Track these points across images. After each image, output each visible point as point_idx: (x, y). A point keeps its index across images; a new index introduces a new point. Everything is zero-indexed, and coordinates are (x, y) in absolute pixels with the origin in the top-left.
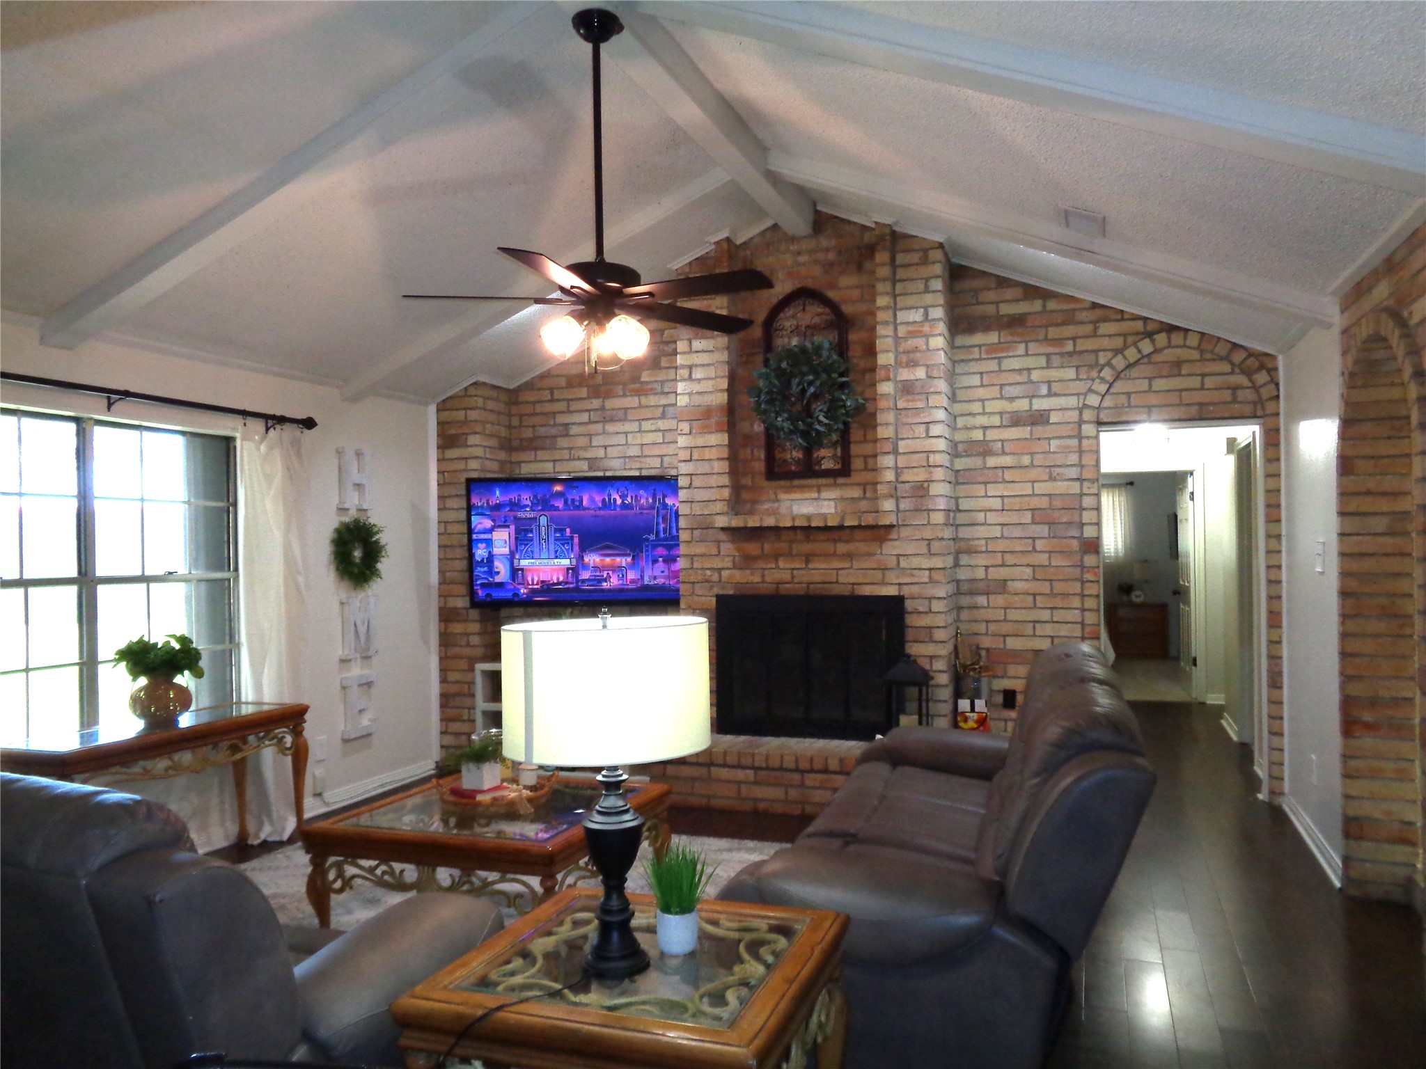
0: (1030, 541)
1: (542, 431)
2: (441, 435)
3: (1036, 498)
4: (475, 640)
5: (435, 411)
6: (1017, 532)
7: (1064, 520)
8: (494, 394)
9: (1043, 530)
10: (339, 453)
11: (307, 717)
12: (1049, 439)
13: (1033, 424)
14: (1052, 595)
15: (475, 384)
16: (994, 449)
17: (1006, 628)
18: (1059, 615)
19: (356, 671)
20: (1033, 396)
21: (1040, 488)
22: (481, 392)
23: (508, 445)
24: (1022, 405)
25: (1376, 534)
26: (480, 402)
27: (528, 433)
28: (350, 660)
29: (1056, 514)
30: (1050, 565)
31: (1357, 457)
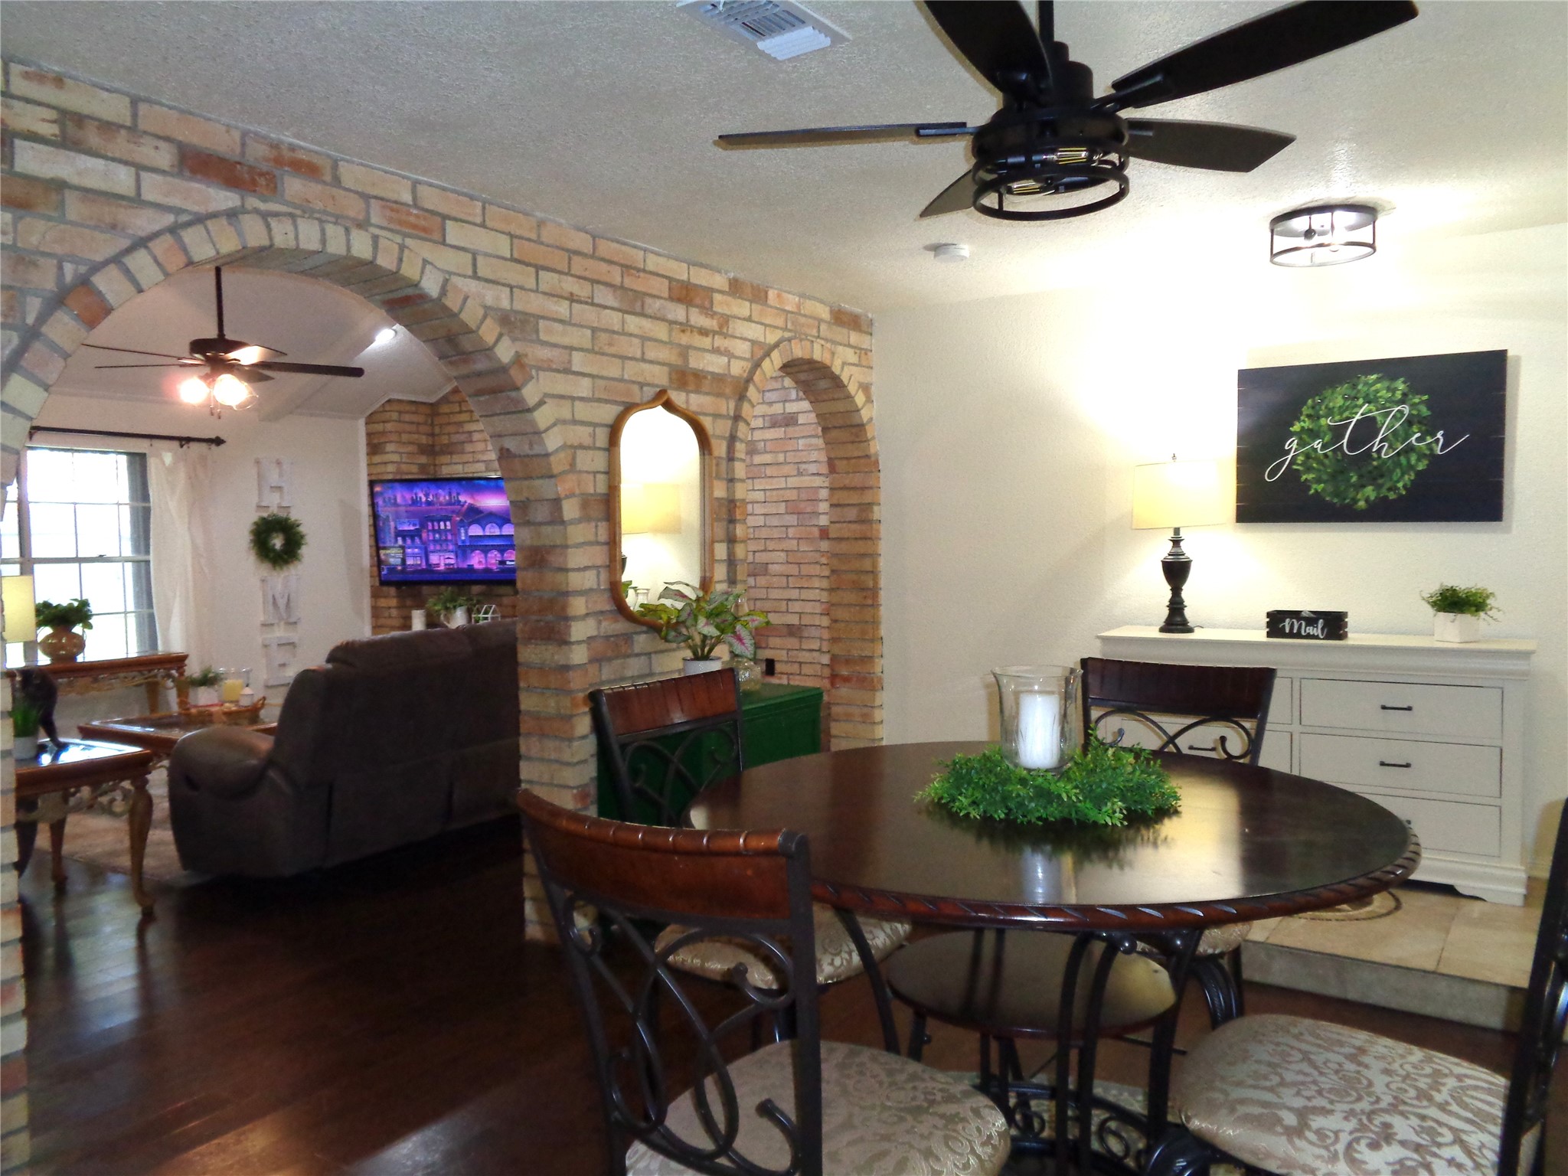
0: (784, 529)
1: (456, 438)
2: (369, 444)
3: (788, 491)
4: (394, 612)
5: (364, 424)
6: (775, 521)
7: (809, 510)
8: (408, 408)
9: (792, 520)
10: (258, 462)
11: (186, 662)
12: (798, 438)
13: (787, 425)
14: (800, 576)
15: (389, 401)
16: (759, 448)
17: (768, 606)
18: (805, 594)
19: (280, 633)
20: (785, 401)
21: (793, 482)
22: (395, 407)
23: (431, 450)
24: (778, 409)
25: (850, 522)
26: (395, 416)
27: (445, 440)
28: (272, 625)
29: (802, 505)
30: (798, 551)
31: (836, 458)
